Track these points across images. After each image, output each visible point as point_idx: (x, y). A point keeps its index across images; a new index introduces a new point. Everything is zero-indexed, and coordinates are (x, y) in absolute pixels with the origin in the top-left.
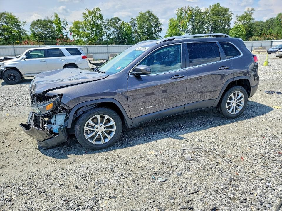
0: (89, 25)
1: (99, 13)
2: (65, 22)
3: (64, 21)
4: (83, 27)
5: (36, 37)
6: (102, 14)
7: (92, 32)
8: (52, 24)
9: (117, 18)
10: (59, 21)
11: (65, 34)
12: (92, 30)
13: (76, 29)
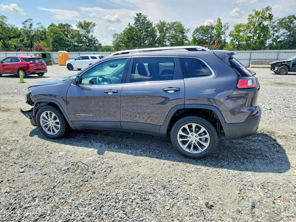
0: (252, 27)
1: (269, 12)
2: (227, 26)
3: (225, 26)
4: (244, 31)
5: (195, 43)
6: (273, 13)
7: (254, 35)
8: (213, 29)
9: (292, 16)
10: (220, 26)
11: (223, 39)
12: (255, 32)
13: (237, 33)
